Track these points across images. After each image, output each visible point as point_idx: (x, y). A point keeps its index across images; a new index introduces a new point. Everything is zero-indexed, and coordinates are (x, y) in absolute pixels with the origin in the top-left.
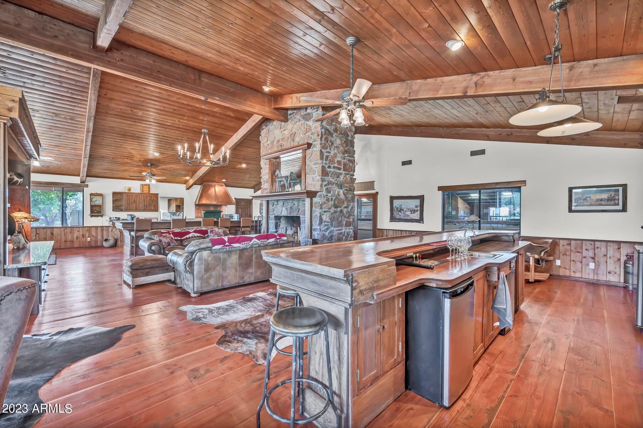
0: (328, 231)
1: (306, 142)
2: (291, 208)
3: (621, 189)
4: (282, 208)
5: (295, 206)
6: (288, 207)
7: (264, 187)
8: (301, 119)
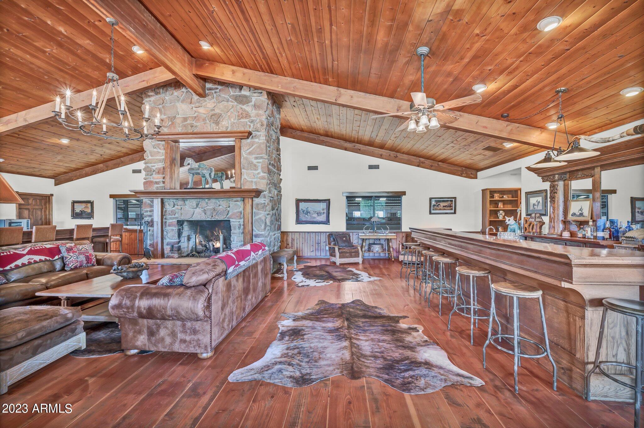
1: (242, 129)
2: (214, 209)
3: (453, 200)
4: (195, 210)
5: (221, 207)
6: (208, 209)
7: (152, 180)
8: (230, 99)
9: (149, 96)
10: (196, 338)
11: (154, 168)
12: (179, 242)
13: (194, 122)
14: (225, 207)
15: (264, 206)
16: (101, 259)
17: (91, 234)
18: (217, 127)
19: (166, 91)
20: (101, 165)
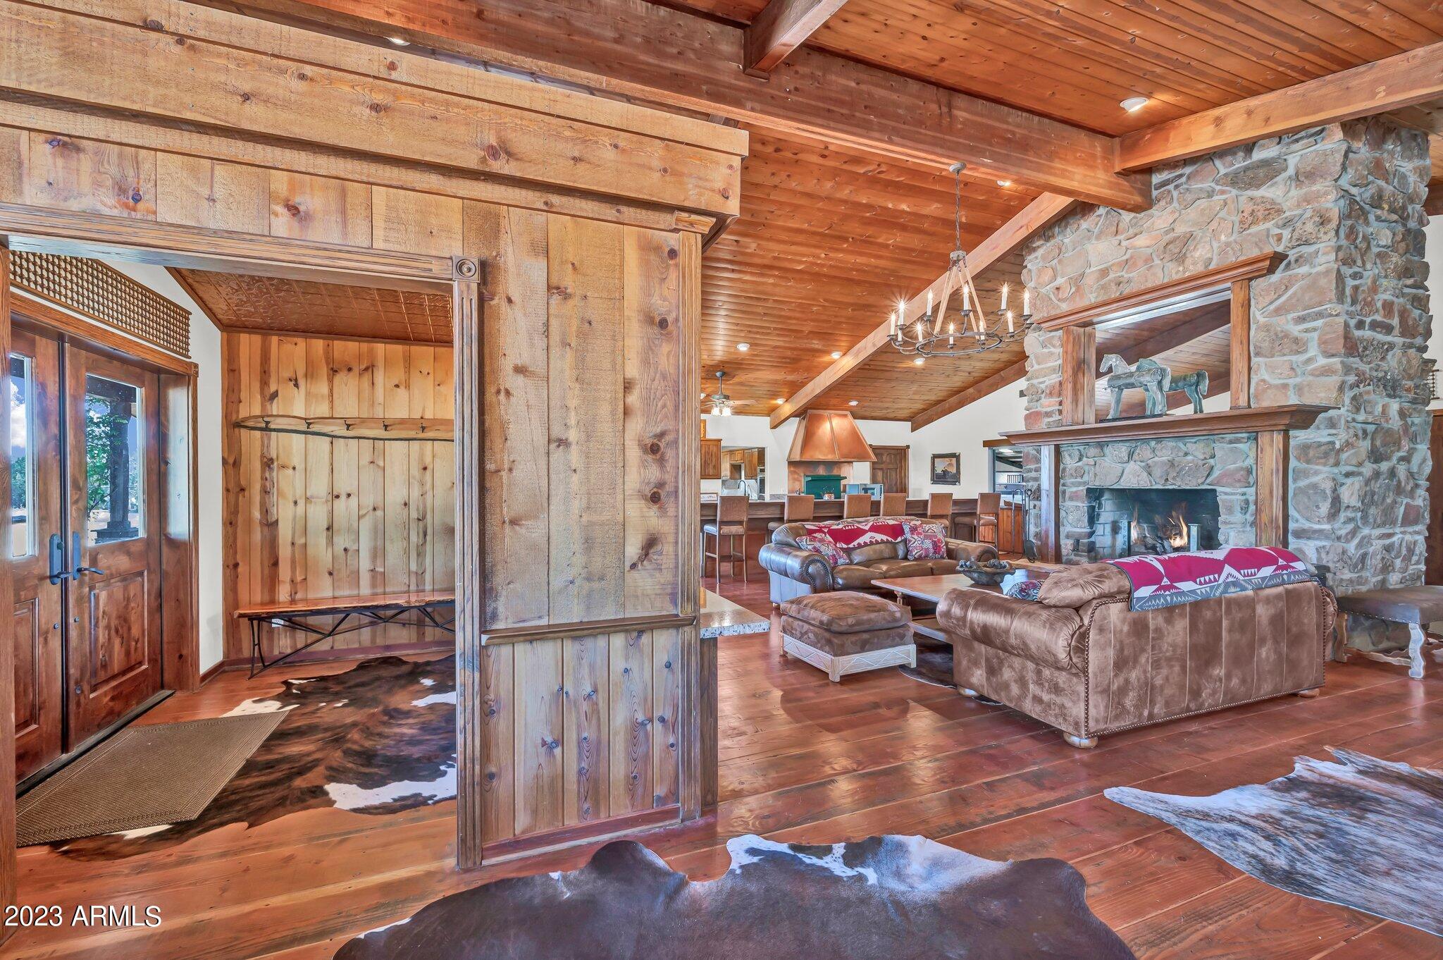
0: (1356, 541)
1: (1254, 253)
2: (1172, 464)
4: (1124, 465)
5: (1189, 458)
6: (1156, 463)
7: (1039, 409)
8: (1218, 188)
9: (1034, 250)
10: (1059, 700)
11: (1043, 386)
12: (1091, 534)
13: (1123, 273)
14: (1202, 457)
15: (1330, 453)
16: (953, 550)
17: (950, 510)
18: (1181, 269)
19: (1066, 227)
20: (971, 390)
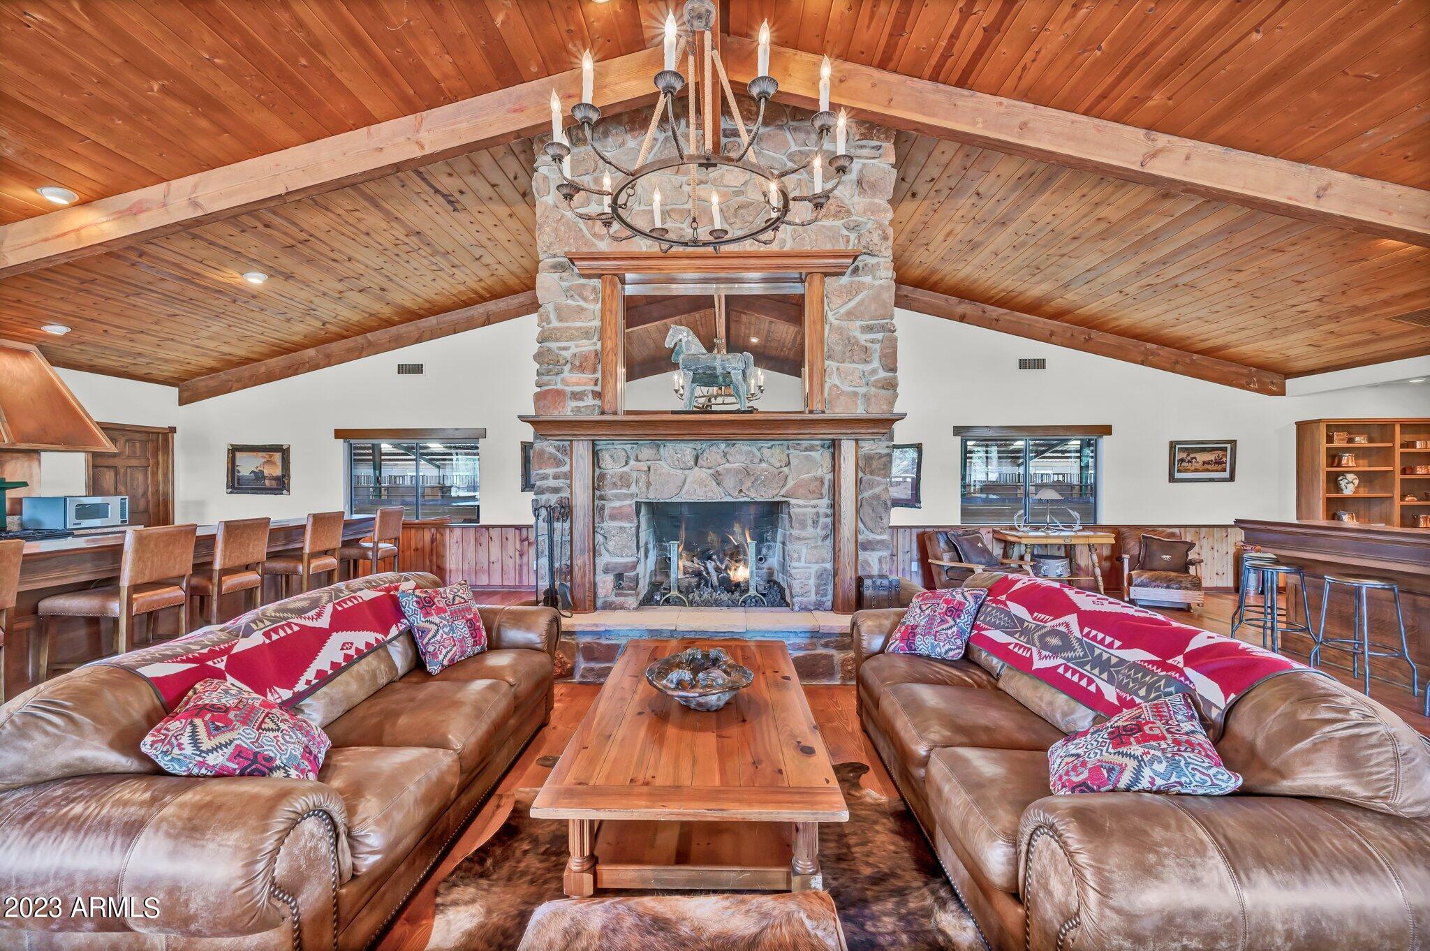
1: (827, 246)
2: (747, 472)
3: (1229, 446)
4: (687, 472)
5: (764, 465)
6: (728, 470)
7: (560, 387)
11: (565, 354)
12: (638, 562)
13: (684, 226)
14: (778, 465)
15: (887, 463)
17: (339, 538)
